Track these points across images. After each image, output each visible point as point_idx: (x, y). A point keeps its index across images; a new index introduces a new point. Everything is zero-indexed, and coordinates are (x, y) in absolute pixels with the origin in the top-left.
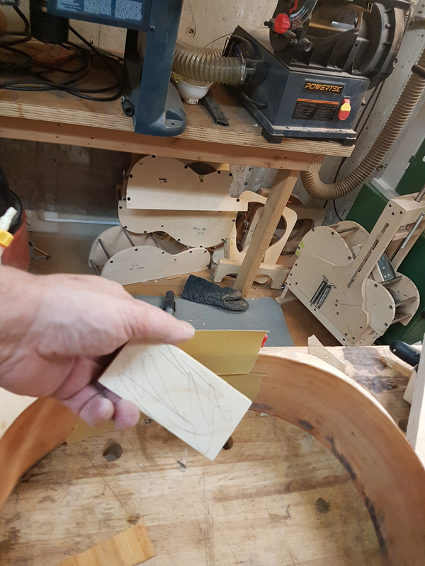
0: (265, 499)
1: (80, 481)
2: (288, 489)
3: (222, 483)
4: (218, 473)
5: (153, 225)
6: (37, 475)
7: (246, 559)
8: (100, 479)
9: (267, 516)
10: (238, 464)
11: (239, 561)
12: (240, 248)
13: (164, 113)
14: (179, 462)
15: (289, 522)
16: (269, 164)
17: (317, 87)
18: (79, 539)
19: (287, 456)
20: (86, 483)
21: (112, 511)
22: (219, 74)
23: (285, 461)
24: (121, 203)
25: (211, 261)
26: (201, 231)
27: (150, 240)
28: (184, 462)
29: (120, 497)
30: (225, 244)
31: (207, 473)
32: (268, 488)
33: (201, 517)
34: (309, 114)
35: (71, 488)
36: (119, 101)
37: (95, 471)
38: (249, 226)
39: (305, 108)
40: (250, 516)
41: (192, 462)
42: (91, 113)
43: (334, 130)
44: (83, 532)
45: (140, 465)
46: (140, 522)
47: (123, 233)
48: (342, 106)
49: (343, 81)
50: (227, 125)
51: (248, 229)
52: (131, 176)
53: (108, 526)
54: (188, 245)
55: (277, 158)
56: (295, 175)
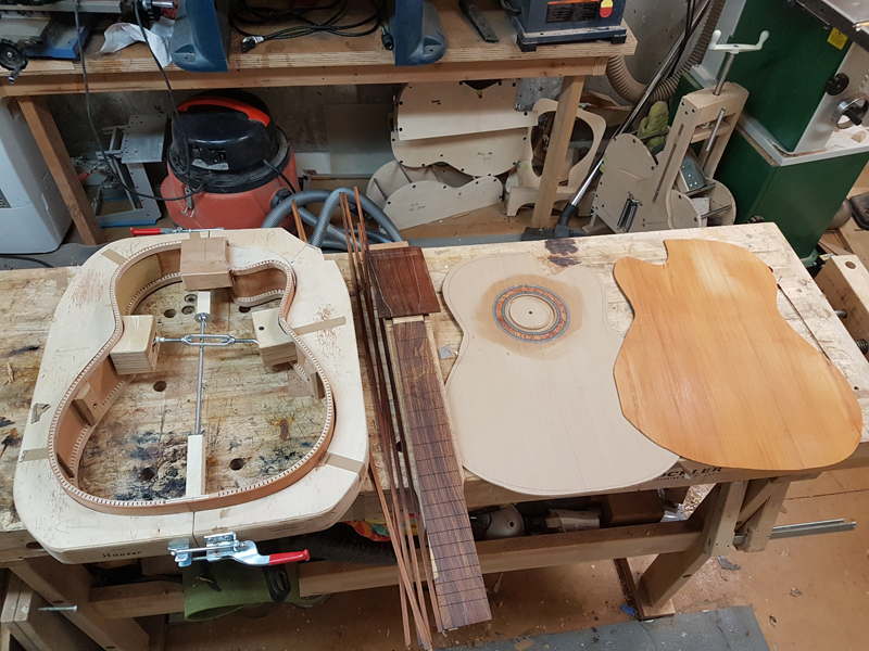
5: (432, 156)
12: (538, 172)
13: (422, 42)
16: (545, 73)
24: (393, 135)
25: (504, 192)
26: (487, 156)
27: (430, 174)
30: (518, 169)
34: (565, 16)
39: (559, 11)
47: (400, 169)
50: (497, 41)
52: (401, 103)
54: (474, 175)
55: (551, 66)
56: (580, 81)
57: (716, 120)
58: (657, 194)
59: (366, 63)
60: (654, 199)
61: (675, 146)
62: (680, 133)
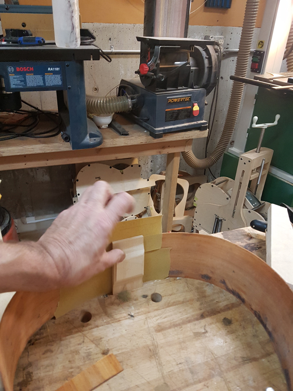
0: (189, 325)
1: (67, 337)
2: (202, 316)
3: (159, 321)
4: (155, 316)
6: (39, 339)
7: (183, 361)
8: (80, 334)
9: (192, 334)
10: (167, 308)
11: (179, 363)
12: (158, 211)
13: (88, 135)
14: (129, 315)
15: (207, 335)
16: (160, 152)
17: (175, 100)
18: (72, 370)
19: (198, 298)
20: (72, 338)
21: (91, 350)
22: (116, 107)
23: (198, 301)
24: (74, 199)
28: (133, 314)
29: (94, 342)
30: (147, 210)
31: (149, 317)
32: (190, 318)
33: (149, 343)
34: (175, 117)
35: (62, 342)
36: (60, 135)
37: (76, 330)
38: (160, 196)
39: (171, 114)
40: (181, 336)
41: (138, 313)
42: (44, 145)
43: (193, 123)
44: (73, 365)
45: (105, 321)
46: (110, 353)
48: (194, 108)
49: (190, 93)
50: (128, 134)
51: (160, 198)
52: (78, 180)
53: (90, 359)
55: (164, 148)
56: (178, 156)
57: (261, 167)
58: (234, 213)
59: (53, 151)
60: (233, 216)
61: (241, 183)
62: (242, 176)
